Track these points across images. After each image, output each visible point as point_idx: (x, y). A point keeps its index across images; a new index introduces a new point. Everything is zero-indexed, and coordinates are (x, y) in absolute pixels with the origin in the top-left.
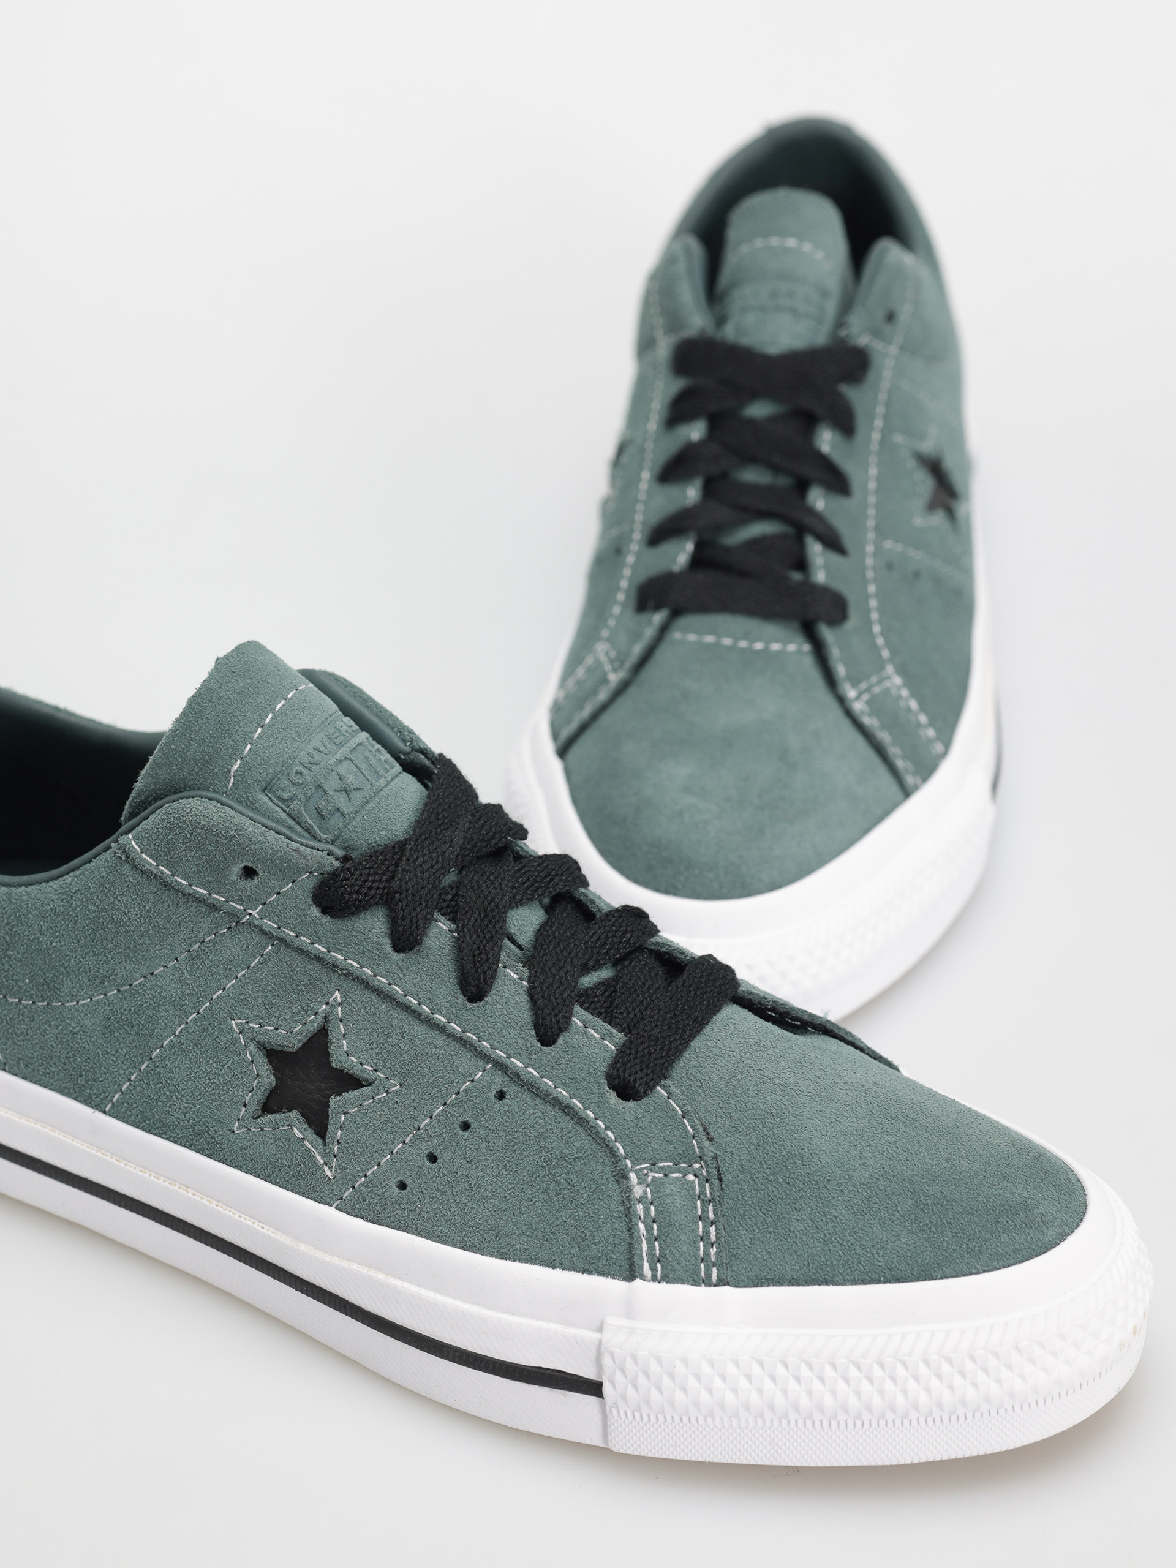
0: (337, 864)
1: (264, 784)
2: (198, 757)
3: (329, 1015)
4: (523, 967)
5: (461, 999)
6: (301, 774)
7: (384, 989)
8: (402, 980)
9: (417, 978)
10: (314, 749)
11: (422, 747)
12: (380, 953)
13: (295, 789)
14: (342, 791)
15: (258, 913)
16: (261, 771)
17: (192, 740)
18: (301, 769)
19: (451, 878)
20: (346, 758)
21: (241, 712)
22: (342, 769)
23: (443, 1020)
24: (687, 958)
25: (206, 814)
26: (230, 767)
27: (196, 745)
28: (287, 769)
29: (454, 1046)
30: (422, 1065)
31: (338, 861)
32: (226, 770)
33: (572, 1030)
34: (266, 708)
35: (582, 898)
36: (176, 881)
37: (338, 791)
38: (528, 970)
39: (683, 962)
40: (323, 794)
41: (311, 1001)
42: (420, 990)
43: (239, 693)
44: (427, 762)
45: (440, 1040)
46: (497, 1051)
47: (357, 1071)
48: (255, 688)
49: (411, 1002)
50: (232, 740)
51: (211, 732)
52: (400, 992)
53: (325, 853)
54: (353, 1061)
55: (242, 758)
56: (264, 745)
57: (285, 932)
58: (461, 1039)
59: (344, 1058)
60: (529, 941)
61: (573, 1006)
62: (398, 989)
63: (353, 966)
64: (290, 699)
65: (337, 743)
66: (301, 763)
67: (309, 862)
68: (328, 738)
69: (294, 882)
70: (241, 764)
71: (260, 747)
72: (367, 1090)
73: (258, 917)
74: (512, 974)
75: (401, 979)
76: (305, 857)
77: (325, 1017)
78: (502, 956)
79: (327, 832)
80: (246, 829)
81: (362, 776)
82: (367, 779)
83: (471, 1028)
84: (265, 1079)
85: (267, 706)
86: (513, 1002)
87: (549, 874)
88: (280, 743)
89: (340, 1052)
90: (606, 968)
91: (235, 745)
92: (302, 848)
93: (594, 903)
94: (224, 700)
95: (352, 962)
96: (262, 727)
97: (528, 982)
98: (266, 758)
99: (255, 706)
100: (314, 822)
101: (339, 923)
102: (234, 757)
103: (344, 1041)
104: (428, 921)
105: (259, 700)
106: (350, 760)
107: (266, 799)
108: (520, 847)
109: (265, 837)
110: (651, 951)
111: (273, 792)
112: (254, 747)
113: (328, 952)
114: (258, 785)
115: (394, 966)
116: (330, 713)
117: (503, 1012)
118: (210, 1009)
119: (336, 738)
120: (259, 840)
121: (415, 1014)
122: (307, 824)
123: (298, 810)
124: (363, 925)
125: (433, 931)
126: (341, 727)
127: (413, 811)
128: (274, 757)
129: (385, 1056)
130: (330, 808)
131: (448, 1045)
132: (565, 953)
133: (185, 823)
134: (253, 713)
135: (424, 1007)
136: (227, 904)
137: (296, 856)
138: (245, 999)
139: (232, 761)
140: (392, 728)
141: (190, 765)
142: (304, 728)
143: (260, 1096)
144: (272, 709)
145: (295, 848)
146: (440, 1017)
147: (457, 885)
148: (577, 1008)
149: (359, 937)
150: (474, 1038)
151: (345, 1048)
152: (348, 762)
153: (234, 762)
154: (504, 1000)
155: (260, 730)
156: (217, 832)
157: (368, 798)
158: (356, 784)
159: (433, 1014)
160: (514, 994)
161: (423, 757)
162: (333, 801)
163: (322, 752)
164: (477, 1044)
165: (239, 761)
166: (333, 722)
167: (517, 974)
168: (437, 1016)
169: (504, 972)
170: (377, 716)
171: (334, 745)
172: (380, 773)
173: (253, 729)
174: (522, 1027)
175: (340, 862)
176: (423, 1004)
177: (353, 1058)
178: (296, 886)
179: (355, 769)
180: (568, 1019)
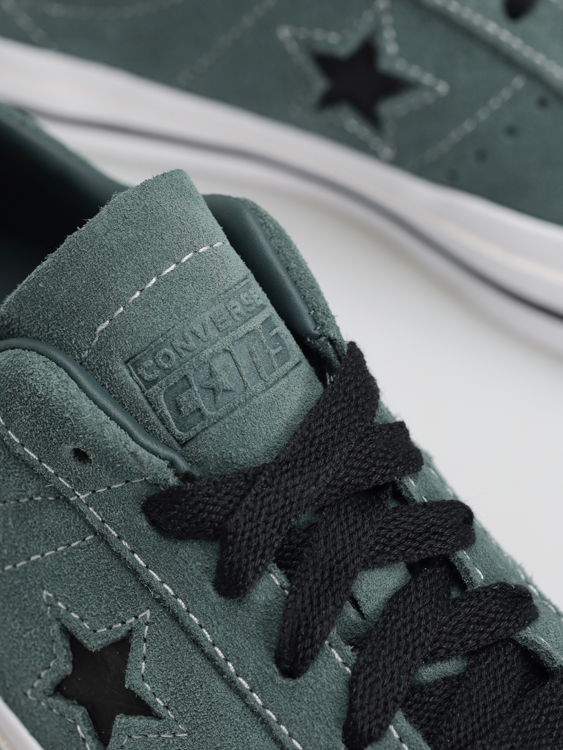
0: (173, 481)
1: (128, 356)
2: (65, 304)
3: (134, 631)
4: (352, 650)
5: (273, 669)
6: (169, 357)
7: (193, 631)
8: (214, 628)
9: (231, 631)
10: (192, 332)
11: (332, 336)
12: (200, 589)
13: (158, 372)
14: (209, 389)
15: (86, 498)
16: (127, 342)
17: (61, 283)
18: (171, 352)
19: (304, 518)
20: (225, 351)
21: (122, 267)
22: (217, 365)
23: (247, 686)
24: (556, 666)
25: (46, 384)
26: (96, 325)
27: (65, 291)
28: (155, 347)
29: (249, 721)
30: (213, 725)
31: (176, 478)
32: (92, 327)
33: (385, 742)
34: (151, 270)
35: (457, 564)
36: (9, 436)
37: (205, 388)
38: (356, 657)
39: (550, 668)
40: (188, 387)
41: (120, 608)
42: (231, 645)
43: (125, 246)
44: (333, 355)
45: (238, 706)
46: (294, 741)
47: (149, 699)
48: (146, 243)
49: (217, 654)
50: (105, 296)
51: (84, 282)
52: (209, 639)
53: (166, 463)
54: (146, 690)
55: (111, 320)
56: (138, 314)
57: (107, 529)
58: (258, 715)
59: (137, 682)
60: (375, 610)
61: (394, 712)
62: (208, 636)
63: (167, 593)
64: (184, 264)
65: (221, 330)
66: (172, 345)
67: (144, 470)
68: (213, 321)
69: (127, 482)
70: (109, 326)
71: (132, 314)
72: (155, 724)
73: (85, 502)
74: (337, 656)
75: (213, 626)
76: (141, 463)
77: (130, 631)
78: (331, 633)
79: (183, 429)
80: (84, 416)
81: (238, 375)
82: (243, 381)
83: (274, 706)
84: (61, 666)
85: (152, 268)
86: (328, 690)
87: (427, 530)
88: (155, 316)
89: (136, 675)
90: (456, 659)
91: (106, 304)
92: (141, 452)
93: (468, 575)
94: (106, 249)
95: (168, 588)
96: (141, 291)
97: (353, 670)
98: (135, 329)
99: (139, 265)
100: (171, 414)
101: (164, 542)
102: (103, 316)
103: (144, 664)
104: (258, 573)
105: (145, 259)
106: (230, 353)
107: (126, 372)
108: (405, 486)
109: (102, 430)
110: (517, 645)
111: (136, 369)
112: (125, 313)
113: (147, 567)
114: (121, 355)
115: (210, 608)
116: (227, 288)
117: (312, 699)
118: (25, 567)
119: (222, 323)
120: (95, 431)
121: (220, 671)
122: (162, 415)
123: (156, 397)
124: (188, 554)
125: (263, 584)
126: (235, 307)
127: (287, 428)
128: (144, 330)
129: (179, 699)
130: (190, 406)
131: (245, 715)
132: (409, 639)
133: (25, 384)
134: (135, 272)
135: (230, 664)
136: (56, 477)
137: (132, 460)
138: (59, 575)
139: (100, 320)
140: (307, 303)
141: (56, 308)
142: (186, 305)
143: (55, 677)
144: (157, 272)
145: (133, 451)
146: (244, 682)
147: (311, 528)
148: (399, 715)
149: (181, 564)
150: (274, 717)
151: (143, 671)
152: (227, 355)
153: (102, 321)
154: (318, 686)
155: (138, 293)
156: (54, 408)
157: (236, 405)
158: (229, 385)
159: (238, 676)
160: (331, 681)
161: (330, 347)
162: (196, 398)
163: (199, 338)
164: (275, 726)
165: (108, 321)
166: (226, 300)
167: (342, 658)
168: (241, 679)
169: (329, 652)
170: (295, 283)
171: (217, 331)
172: (261, 375)
173: (130, 291)
174: (329, 723)
175: (179, 479)
176: (229, 661)
177: (147, 686)
178: (127, 486)
179: (232, 365)
180: (383, 728)
